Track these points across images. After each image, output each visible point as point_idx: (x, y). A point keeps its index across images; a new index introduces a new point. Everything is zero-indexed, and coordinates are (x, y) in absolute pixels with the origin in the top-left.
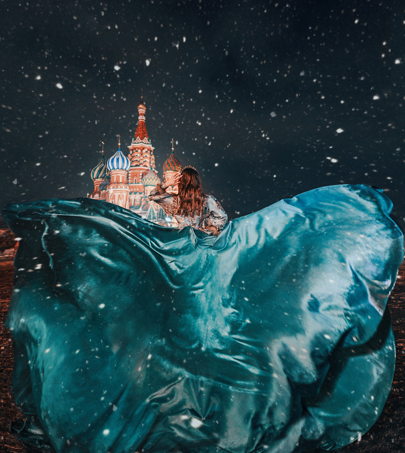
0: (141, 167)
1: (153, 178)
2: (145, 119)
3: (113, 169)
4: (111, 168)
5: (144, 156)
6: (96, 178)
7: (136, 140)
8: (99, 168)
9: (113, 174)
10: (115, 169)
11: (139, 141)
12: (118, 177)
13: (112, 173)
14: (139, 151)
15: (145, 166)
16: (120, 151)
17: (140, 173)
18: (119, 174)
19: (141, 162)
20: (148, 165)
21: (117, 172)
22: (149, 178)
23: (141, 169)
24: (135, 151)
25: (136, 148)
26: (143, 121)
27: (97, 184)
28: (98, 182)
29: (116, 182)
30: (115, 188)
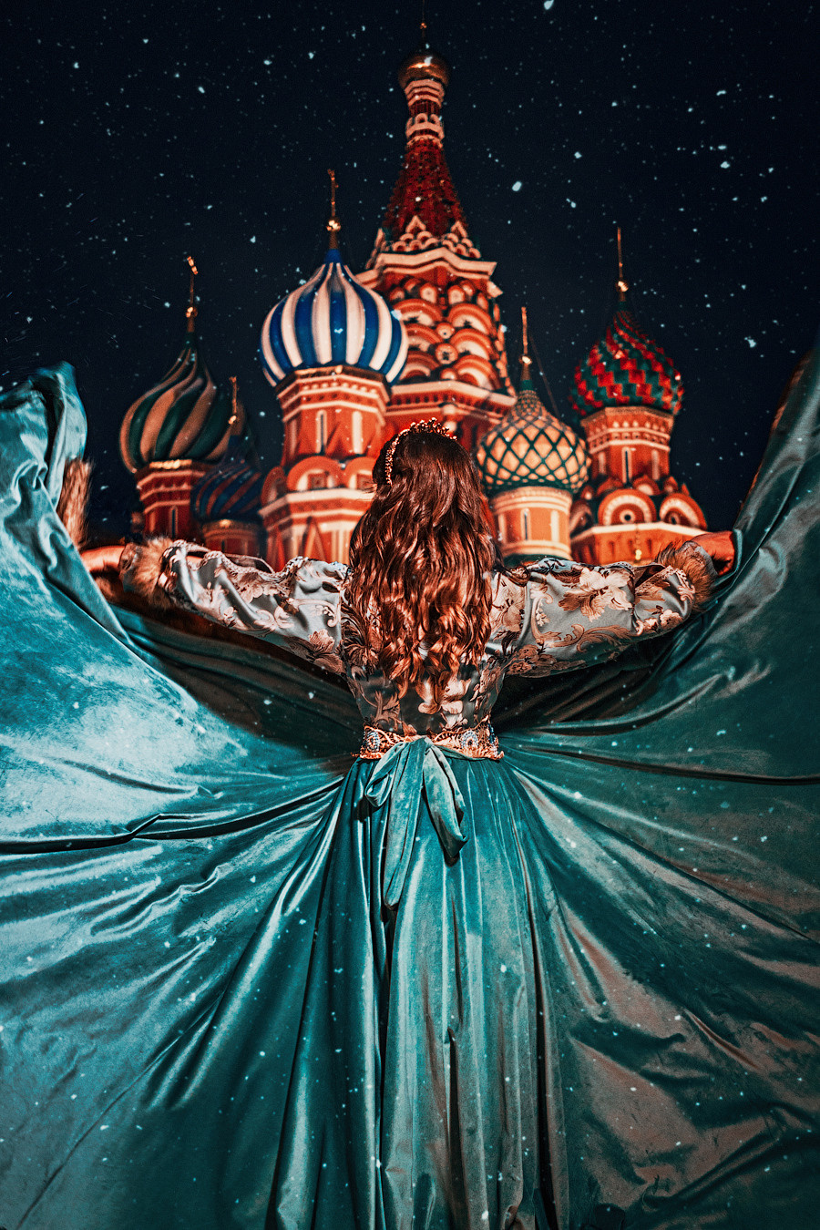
0: (449, 383)
1: (553, 435)
2: (442, 135)
3: (302, 367)
4: (296, 359)
5: (459, 322)
6: (152, 459)
7: (403, 238)
8: (177, 394)
9: (309, 399)
10: (317, 365)
11: (424, 239)
12: (338, 423)
13: (298, 388)
14: (429, 294)
15: (468, 380)
16: (338, 265)
17: (446, 418)
18: (347, 397)
19: (446, 356)
20: (481, 378)
21: (335, 388)
22: (532, 433)
23: (446, 397)
24: (400, 294)
25: (409, 277)
26: (436, 140)
27: (160, 497)
28: (168, 482)
29: (330, 449)
30: (325, 488)
